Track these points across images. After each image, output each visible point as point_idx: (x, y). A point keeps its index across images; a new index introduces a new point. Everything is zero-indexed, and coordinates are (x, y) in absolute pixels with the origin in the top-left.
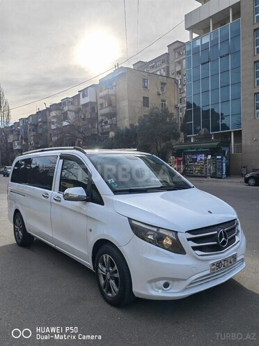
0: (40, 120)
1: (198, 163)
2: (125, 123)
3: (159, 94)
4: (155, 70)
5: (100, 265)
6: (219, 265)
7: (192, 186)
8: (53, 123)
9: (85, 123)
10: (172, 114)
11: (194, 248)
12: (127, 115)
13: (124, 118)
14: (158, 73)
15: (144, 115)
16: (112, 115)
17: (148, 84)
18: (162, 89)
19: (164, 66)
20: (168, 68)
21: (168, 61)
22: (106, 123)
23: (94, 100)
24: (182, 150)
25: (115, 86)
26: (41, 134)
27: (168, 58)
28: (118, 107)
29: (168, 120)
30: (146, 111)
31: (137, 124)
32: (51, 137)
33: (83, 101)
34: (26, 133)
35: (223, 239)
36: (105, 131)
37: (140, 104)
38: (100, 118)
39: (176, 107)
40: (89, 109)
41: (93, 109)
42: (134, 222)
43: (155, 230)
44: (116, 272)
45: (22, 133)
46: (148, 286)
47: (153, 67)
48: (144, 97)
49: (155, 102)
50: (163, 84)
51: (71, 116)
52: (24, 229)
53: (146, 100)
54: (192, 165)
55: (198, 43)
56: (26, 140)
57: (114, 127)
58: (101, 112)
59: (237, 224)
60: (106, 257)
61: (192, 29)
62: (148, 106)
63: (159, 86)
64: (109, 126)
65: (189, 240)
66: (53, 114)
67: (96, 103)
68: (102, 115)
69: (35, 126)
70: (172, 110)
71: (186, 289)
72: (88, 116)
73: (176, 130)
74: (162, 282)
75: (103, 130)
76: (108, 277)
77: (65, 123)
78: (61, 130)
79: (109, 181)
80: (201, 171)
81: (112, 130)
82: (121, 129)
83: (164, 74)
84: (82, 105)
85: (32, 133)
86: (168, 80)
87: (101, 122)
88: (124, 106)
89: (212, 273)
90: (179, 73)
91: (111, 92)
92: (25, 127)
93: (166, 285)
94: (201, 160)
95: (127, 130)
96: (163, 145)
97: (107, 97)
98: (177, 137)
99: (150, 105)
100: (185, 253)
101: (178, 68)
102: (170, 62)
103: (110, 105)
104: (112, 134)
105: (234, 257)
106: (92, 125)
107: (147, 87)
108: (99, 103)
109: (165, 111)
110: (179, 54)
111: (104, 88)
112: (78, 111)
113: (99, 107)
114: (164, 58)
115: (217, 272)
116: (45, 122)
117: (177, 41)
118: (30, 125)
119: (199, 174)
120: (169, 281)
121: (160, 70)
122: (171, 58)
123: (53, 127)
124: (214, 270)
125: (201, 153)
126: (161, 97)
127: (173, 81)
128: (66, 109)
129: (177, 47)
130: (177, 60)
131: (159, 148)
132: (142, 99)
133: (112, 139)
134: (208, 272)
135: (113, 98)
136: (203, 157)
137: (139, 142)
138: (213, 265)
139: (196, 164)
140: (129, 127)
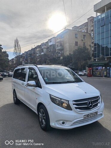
0: (32, 52)
1: (99, 70)
2: (67, 53)
3: (82, 40)
4: (81, 30)
5: (40, 113)
6: (88, 115)
7: (83, 81)
8: (38, 53)
9: (50, 53)
10: (88, 49)
11: (76, 108)
12: (68, 49)
13: (67, 51)
14: (83, 31)
15: (76, 50)
16: (62, 50)
17: (78, 36)
18: (84, 38)
19: (86, 28)
20: (87, 29)
21: (87, 25)
22: (59, 53)
23: (54, 43)
24: (92, 65)
25: (63, 37)
26: (33, 58)
27: (87, 24)
28: (64, 46)
29: (86, 51)
30: (76, 48)
31: (72, 53)
32: (37, 59)
33: (50, 44)
34: (27, 58)
35: (90, 105)
36: (58, 57)
37: (74, 45)
38: (57, 51)
39: (90, 46)
40: (52, 47)
41: (54, 47)
42: (52, 96)
43: (60, 99)
44: (44, 116)
45: (25, 57)
46: (56, 123)
47: (81, 28)
48: (76, 42)
49: (80, 44)
50: (84, 36)
51: (45, 50)
52: (16, 97)
53: (76, 43)
54: (96, 71)
55: (100, 17)
56: (27, 60)
57: (62, 55)
58: (57, 48)
59: (99, 98)
60: (42, 110)
61: (97, 11)
62: (77, 46)
63: (83, 36)
64: (60, 54)
65: (74, 104)
66: (38, 50)
67: (55, 45)
68: (58, 50)
69: (31, 55)
70: (88, 47)
71: (72, 125)
72: (52, 50)
73: (90, 56)
74: (62, 122)
75: (58, 56)
76: (42, 118)
77: (42, 54)
78: (41, 56)
79: (45, 78)
80: (100, 74)
81: (62, 56)
82: (66, 56)
83: (86, 32)
84: (49, 46)
85: (29, 58)
86: (87, 34)
87: (57, 53)
88: (67, 46)
89: (84, 119)
90: (92, 30)
91: (61, 40)
92: (27, 55)
93: (63, 123)
94: (100, 69)
95: (68, 56)
96: (84, 62)
97: (60, 42)
98: (90, 59)
99: (78, 45)
100: (72, 110)
101: (92, 29)
102: (88, 26)
103: (61, 45)
104: (61, 58)
105: (96, 113)
106: (53, 54)
107: (77, 37)
108: (56, 45)
109: (85, 48)
110: (92, 22)
111: (58, 38)
112: (48, 48)
113: (56, 46)
114: (86, 24)
115: (87, 119)
116: (34, 53)
117: (92, 17)
118: (29, 54)
119: (99, 75)
120: (65, 122)
121: (84, 30)
122: (89, 24)
123: (38, 55)
124: (85, 118)
125: (100, 66)
126: (84, 41)
127: (89, 34)
128: (43, 47)
129: (91, 19)
130: (92, 25)
131: (82, 64)
132: (75, 43)
133: (61, 60)
134: (83, 118)
135: (62, 42)
136: (101, 68)
137: (73, 61)
138: (85, 115)
139: (98, 71)
140: (69, 55)
